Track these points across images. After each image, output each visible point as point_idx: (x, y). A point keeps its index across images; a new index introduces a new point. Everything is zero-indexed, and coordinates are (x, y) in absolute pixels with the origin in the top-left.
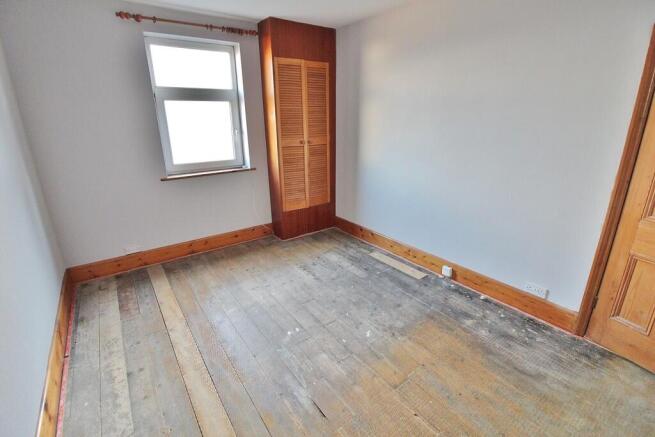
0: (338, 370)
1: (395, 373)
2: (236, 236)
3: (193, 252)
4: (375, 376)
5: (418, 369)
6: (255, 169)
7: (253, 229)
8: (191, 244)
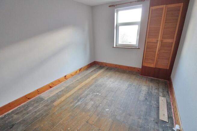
0: (89, 107)
1: (93, 121)
2: (128, 68)
3: (116, 67)
4: (90, 116)
5: (98, 128)
6: (139, 48)
7: (134, 68)
8: (116, 65)
